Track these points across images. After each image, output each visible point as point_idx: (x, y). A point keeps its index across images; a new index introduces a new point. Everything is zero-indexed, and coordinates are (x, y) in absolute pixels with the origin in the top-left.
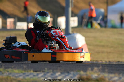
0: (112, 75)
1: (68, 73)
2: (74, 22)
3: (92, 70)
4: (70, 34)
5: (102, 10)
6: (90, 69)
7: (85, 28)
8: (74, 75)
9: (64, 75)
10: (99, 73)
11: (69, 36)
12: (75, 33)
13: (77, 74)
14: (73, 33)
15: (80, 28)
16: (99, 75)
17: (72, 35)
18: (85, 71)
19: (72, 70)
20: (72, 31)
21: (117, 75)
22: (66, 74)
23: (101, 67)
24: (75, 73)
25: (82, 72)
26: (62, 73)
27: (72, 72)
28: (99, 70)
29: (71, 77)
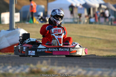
0: (60, 68)
1: (19, 66)
2: (17, 17)
3: (41, 63)
4: (14, 29)
5: (43, 6)
6: (39, 62)
7: (27, 23)
8: (25, 69)
9: (15, 68)
10: (48, 66)
11: (13, 31)
12: (19, 28)
13: (27, 67)
14: (17, 28)
15: (23, 24)
16: (48, 68)
17: (16, 30)
18: (35, 64)
19: (22, 64)
21: (64, 68)
22: (17, 67)
23: (49, 61)
24: (25, 66)
25: (32, 66)
26: (13, 66)
27: (22, 66)
28: (48, 64)
29: (22, 70)
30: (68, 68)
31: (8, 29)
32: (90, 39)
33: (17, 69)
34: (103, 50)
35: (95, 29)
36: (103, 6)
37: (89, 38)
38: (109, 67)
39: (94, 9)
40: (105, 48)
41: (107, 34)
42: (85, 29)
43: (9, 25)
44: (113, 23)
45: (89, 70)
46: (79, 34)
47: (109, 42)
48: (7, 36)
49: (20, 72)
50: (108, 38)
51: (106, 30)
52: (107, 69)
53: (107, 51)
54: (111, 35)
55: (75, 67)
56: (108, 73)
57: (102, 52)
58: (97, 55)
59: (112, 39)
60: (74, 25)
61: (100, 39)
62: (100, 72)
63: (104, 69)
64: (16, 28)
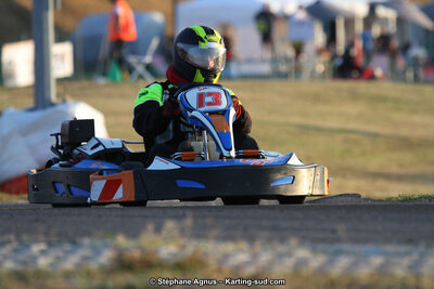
0: (229, 247)
1: (74, 243)
2: (62, 58)
3: (158, 230)
4: (52, 105)
5: (158, 17)
6: (150, 227)
7: (101, 81)
8: (97, 252)
9: (58, 252)
10: (182, 241)
11: (49, 111)
12: (70, 100)
13: (106, 246)
14: (64, 101)
15: (85, 83)
16: (183, 247)
17: (60, 108)
18: (133, 234)
19: (88, 234)
20: (58, 95)
21: (243, 245)
22: (67, 247)
23: (189, 222)
24: (98, 243)
25: (121, 240)
26: (50, 244)
27: (86, 241)
28: (182, 232)
29: (85, 258)
30: (258, 246)
31: (30, 103)
32: (339, 137)
33: (68, 253)
34: (388, 177)
35: (355, 96)
36: (382, 12)
37: (332, 131)
38: (410, 241)
39: (350, 22)
40: (394, 169)
41: (399, 117)
42: (316, 98)
43: (31, 91)
44: (422, 73)
45: (338, 253)
46: (297, 120)
47: (407, 144)
48: (25, 131)
49: (78, 265)
50: (404, 132)
51: (397, 101)
52: (402, 249)
53: (400, 178)
54: (417, 119)
55: (283, 240)
56: (406, 261)
57: (381, 183)
58: (363, 195)
59: (420, 133)
60: (277, 85)
61: (374, 136)
62: (377, 261)
63: (390, 248)
64: (59, 101)
